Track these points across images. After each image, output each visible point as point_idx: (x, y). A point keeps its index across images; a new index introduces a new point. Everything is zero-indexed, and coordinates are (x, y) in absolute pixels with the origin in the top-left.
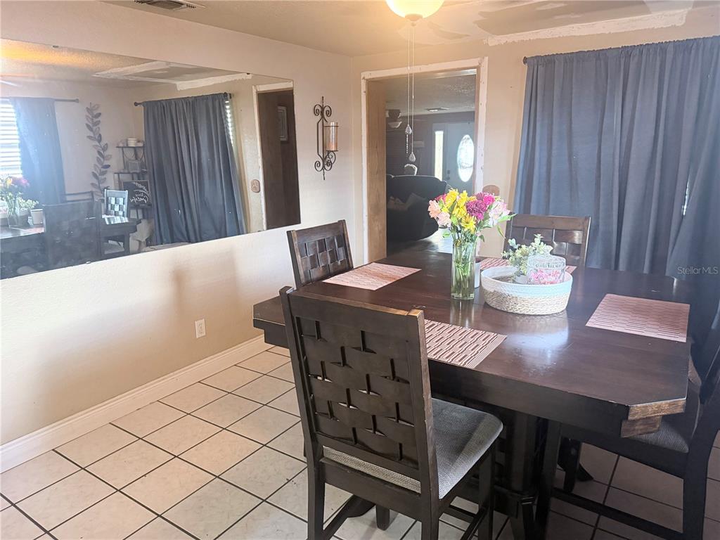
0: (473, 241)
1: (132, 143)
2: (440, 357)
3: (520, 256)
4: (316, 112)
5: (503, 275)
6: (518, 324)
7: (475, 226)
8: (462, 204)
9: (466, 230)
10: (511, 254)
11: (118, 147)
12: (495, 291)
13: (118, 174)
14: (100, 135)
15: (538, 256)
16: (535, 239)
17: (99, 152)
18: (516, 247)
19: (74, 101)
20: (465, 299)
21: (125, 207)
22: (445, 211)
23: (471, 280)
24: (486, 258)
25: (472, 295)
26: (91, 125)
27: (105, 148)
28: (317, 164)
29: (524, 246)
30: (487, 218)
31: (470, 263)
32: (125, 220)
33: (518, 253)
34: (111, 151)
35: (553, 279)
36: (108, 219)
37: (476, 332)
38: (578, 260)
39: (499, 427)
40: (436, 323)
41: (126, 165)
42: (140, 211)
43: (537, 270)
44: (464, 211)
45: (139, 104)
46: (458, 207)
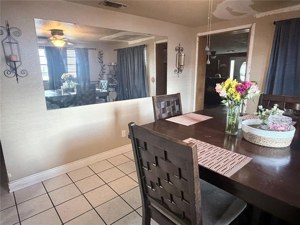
0: (239, 105)
1: (113, 64)
2: (211, 167)
3: (264, 114)
4: (176, 50)
5: (255, 124)
6: (260, 151)
7: (240, 98)
8: (234, 86)
9: (235, 99)
10: (259, 113)
11: (108, 66)
12: (248, 132)
13: (108, 75)
14: (102, 61)
15: (275, 116)
16: (274, 106)
17: (102, 67)
18: (263, 110)
19: (94, 49)
20: (232, 134)
21: (106, 86)
22: (224, 89)
23: (237, 125)
24: (247, 114)
25: (237, 133)
26: (100, 58)
27: (104, 66)
28: (175, 71)
29: (267, 110)
30: (247, 94)
31: (236, 116)
32: (106, 91)
33: (264, 113)
34: (106, 67)
35: (283, 129)
36: (101, 90)
37: (235, 153)
38: (298, 119)
39: (244, 205)
40: (214, 146)
41: (110, 72)
42: (114, 89)
43: (274, 123)
44: (234, 90)
45: (116, 50)
46: (231, 87)
